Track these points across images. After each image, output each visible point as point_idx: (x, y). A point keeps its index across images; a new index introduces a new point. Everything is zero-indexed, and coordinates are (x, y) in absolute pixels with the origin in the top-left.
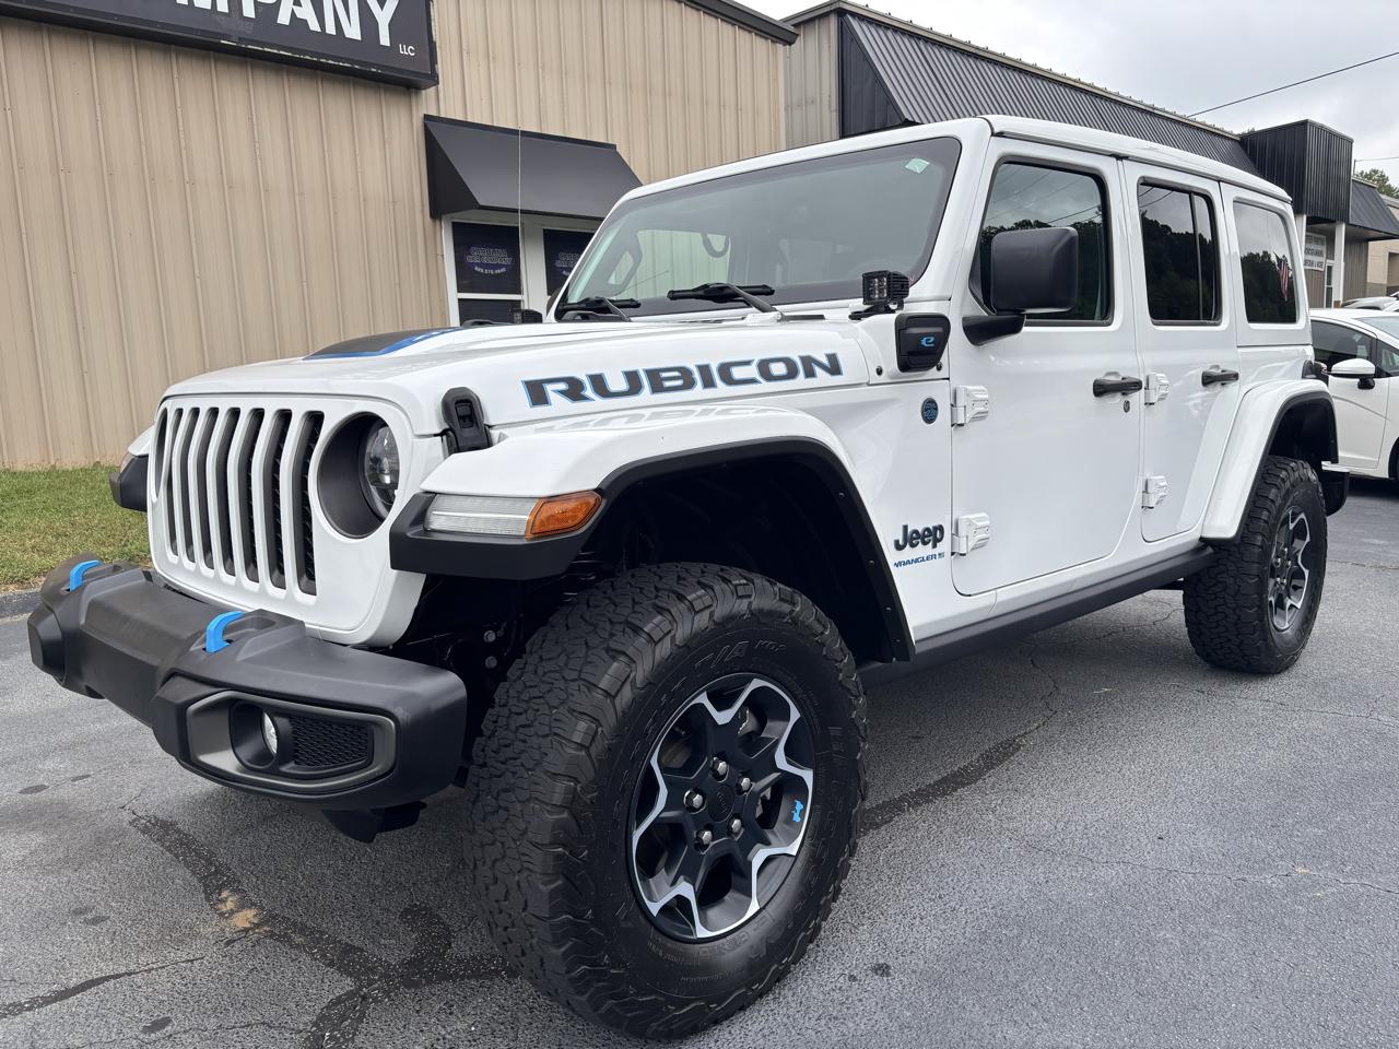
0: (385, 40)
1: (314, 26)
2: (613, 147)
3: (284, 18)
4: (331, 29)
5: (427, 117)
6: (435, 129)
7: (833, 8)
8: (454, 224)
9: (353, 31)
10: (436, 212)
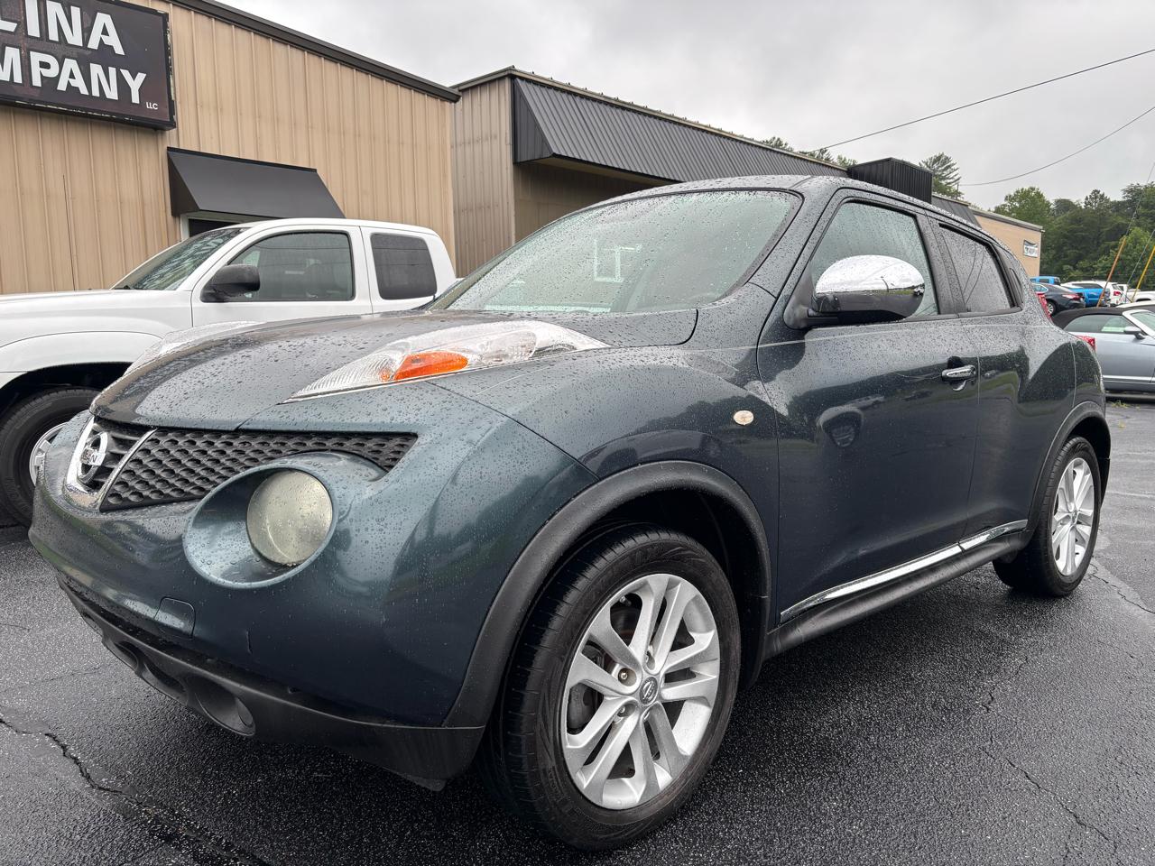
0: (135, 99)
1: (84, 91)
2: (315, 170)
3: (62, 86)
4: (96, 93)
5: (169, 149)
6: (176, 157)
7: (506, 73)
8: (190, 220)
9: (112, 94)
10: (176, 213)
